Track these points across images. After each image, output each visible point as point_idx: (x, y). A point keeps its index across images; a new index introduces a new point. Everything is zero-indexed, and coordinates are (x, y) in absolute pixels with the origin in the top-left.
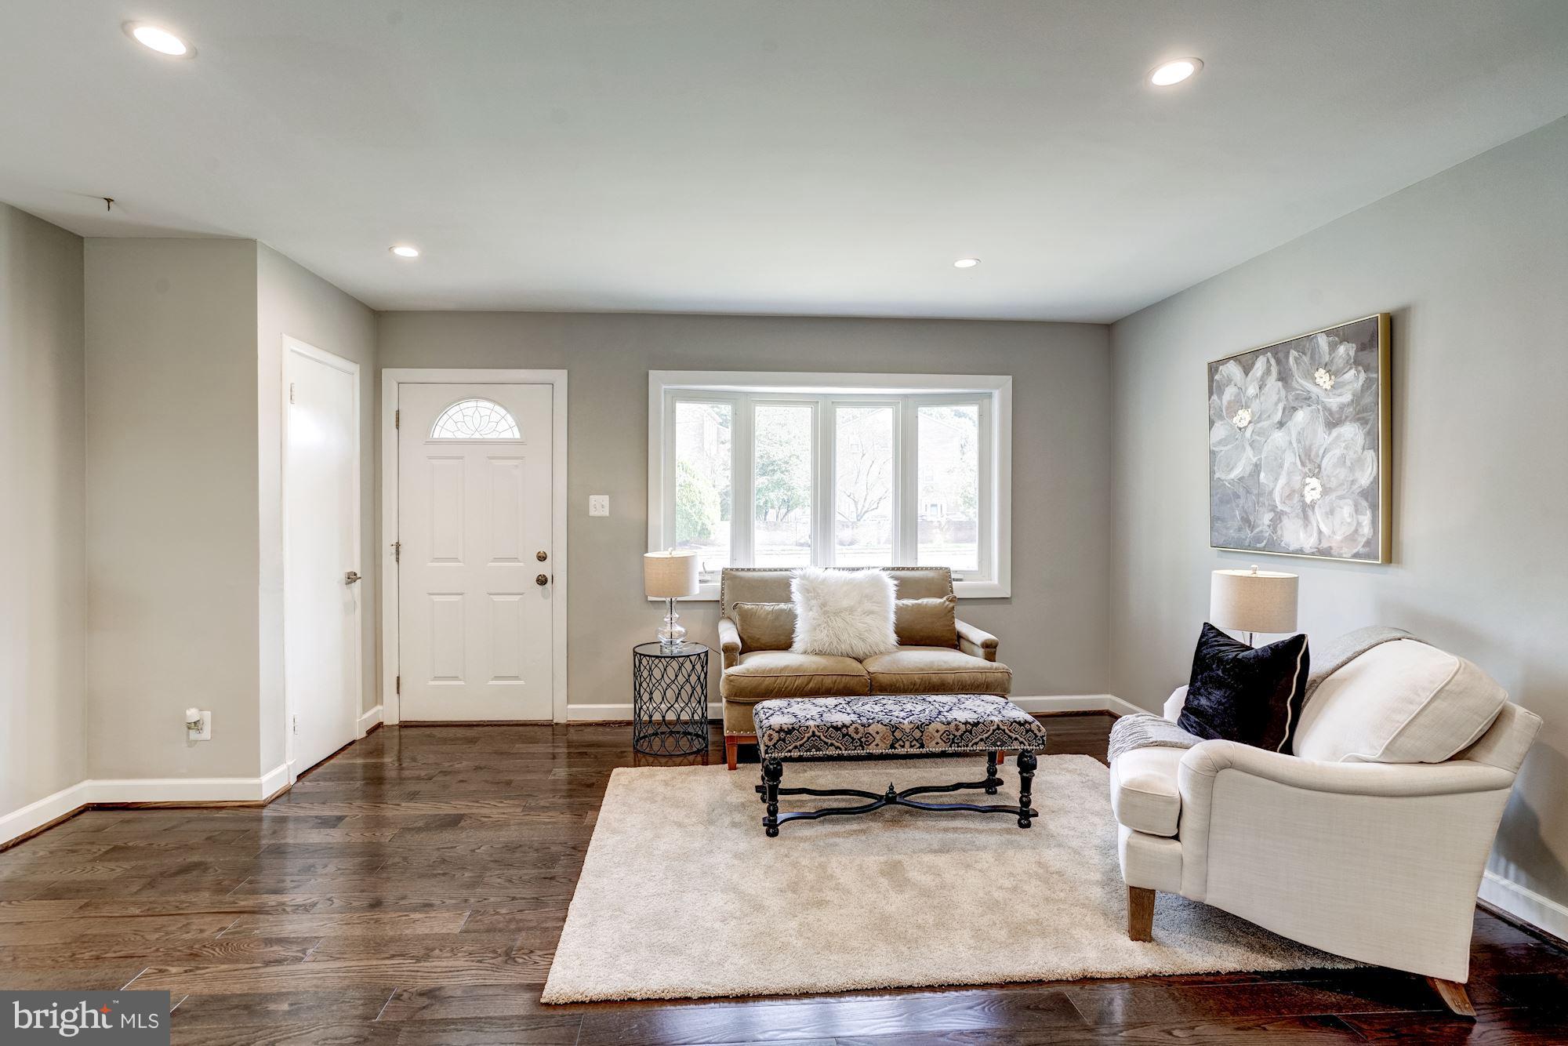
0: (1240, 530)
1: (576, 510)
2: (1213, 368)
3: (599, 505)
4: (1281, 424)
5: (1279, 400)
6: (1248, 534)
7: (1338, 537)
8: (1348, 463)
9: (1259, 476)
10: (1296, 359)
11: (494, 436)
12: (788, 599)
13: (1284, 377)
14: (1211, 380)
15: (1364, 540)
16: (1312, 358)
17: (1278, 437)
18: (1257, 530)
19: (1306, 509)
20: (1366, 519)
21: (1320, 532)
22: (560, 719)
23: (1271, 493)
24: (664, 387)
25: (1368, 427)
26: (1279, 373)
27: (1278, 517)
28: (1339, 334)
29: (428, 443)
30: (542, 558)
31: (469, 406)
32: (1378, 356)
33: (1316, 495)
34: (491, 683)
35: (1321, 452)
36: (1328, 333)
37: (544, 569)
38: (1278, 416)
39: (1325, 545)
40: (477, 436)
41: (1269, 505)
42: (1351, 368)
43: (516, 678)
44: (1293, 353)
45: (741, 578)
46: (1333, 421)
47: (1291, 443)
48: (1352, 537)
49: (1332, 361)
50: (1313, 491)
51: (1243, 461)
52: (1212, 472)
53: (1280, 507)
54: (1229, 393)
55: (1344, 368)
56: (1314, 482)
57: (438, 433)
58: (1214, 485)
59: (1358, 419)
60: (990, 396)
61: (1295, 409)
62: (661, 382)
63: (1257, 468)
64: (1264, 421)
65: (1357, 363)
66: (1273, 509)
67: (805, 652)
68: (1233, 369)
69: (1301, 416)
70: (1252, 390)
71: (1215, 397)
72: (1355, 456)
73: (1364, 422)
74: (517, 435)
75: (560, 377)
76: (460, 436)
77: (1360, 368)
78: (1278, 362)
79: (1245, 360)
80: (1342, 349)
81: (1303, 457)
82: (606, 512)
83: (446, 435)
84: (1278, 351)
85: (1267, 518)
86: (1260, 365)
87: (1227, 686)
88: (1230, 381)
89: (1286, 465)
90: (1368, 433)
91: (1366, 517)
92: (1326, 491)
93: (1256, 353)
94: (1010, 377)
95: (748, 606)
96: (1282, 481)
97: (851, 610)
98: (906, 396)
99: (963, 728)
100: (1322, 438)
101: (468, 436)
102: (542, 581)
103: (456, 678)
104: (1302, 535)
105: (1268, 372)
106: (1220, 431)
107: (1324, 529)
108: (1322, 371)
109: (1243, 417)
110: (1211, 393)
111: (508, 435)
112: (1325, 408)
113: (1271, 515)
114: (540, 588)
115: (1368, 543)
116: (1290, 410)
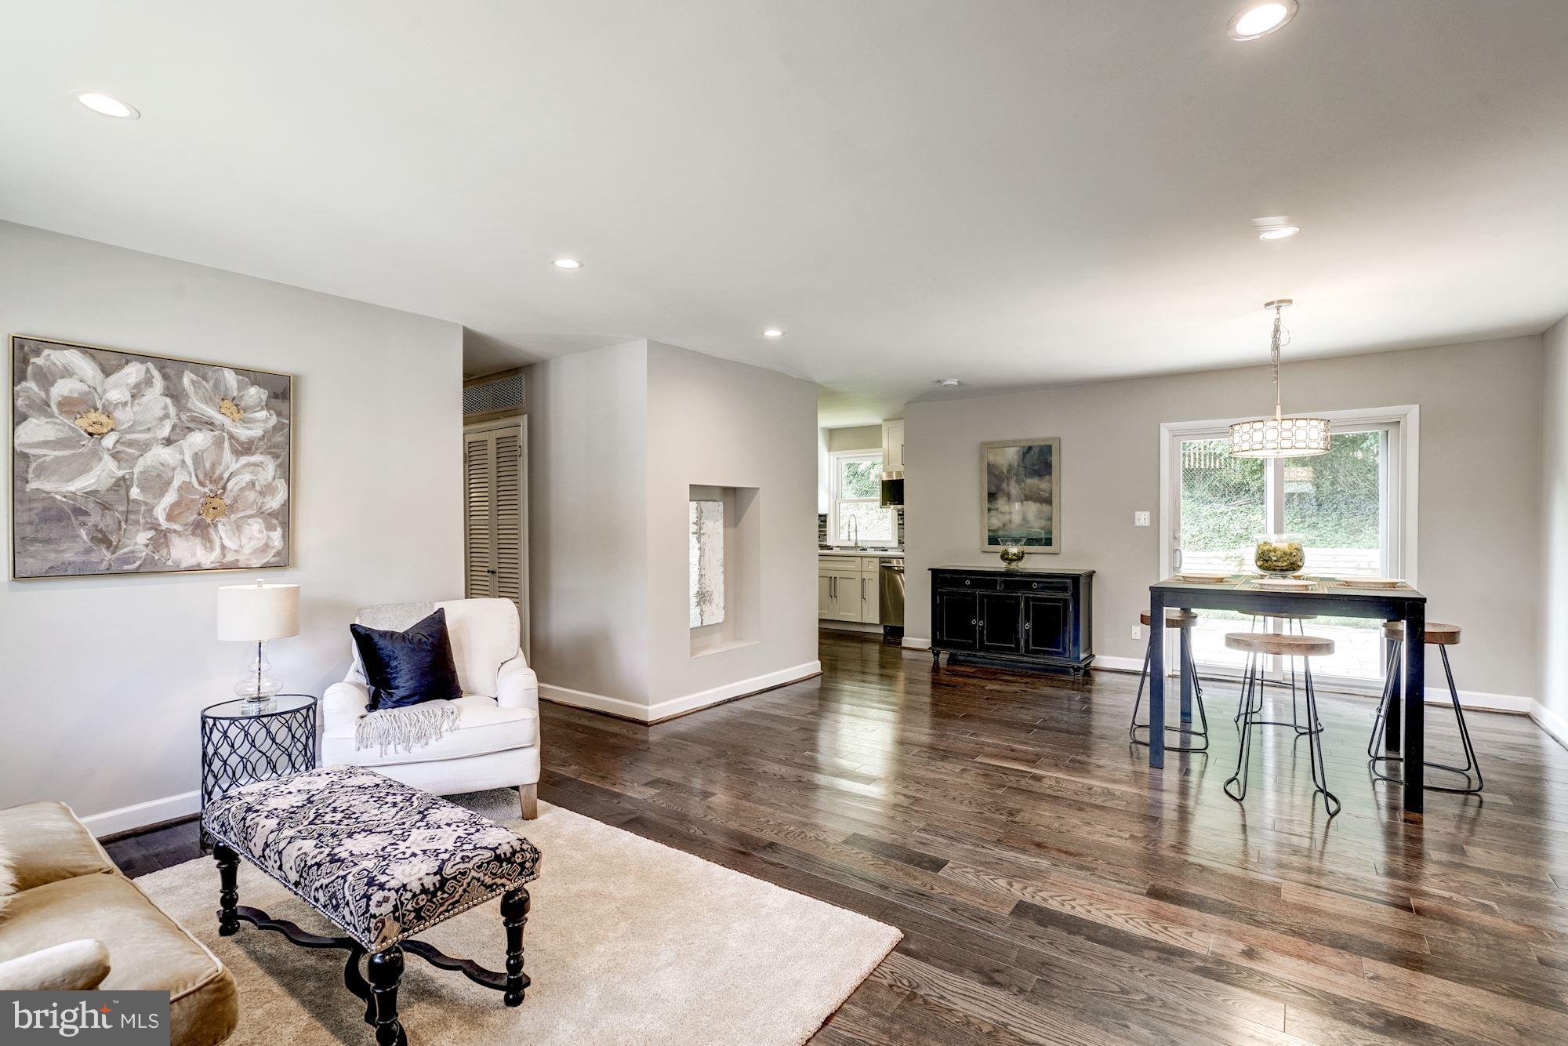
2: (25, 348)
4: (168, 442)
5: (167, 416)
6: (104, 557)
7: (247, 550)
8: (258, 487)
9: (127, 492)
10: (193, 382)
13: (173, 394)
14: (20, 360)
15: (275, 550)
16: (216, 386)
17: (164, 454)
18: (125, 550)
19: (201, 528)
20: (275, 535)
21: (223, 547)
23: (150, 511)
25: (280, 460)
26: (167, 388)
27: (160, 538)
28: (252, 376)
32: (287, 408)
33: (219, 514)
35: (226, 476)
36: (239, 372)
38: (166, 431)
39: (229, 558)
41: (147, 523)
42: (262, 409)
44: (189, 375)
46: (244, 448)
47: (183, 462)
48: (264, 548)
49: (241, 397)
50: (214, 510)
51: (94, 474)
52: (16, 482)
53: (164, 524)
54: (65, 387)
55: (254, 407)
56: (217, 502)
59: (270, 453)
61: (190, 430)
63: (124, 483)
64: (140, 432)
65: (268, 407)
66: (155, 527)
68: (75, 360)
69: (198, 439)
70: (116, 394)
71: (28, 384)
72: (264, 483)
73: (276, 456)
77: (272, 412)
78: (165, 377)
79: (104, 357)
80: (252, 390)
81: (201, 477)
84: (169, 367)
85: (143, 537)
86: (134, 371)
88: (67, 372)
89: (176, 484)
90: (280, 466)
91: (277, 533)
93: (129, 357)
96: (168, 499)
100: (232, 463)
104: (199, 551)
105: (147, 382)
106: (39, 430)
107: (227, 543)
108: (227, 402)
109: (97, 422)
110: (18, 377)
112: (232, 437)
113: (151, 534)
115: (278, 554)
116: (182, 430)
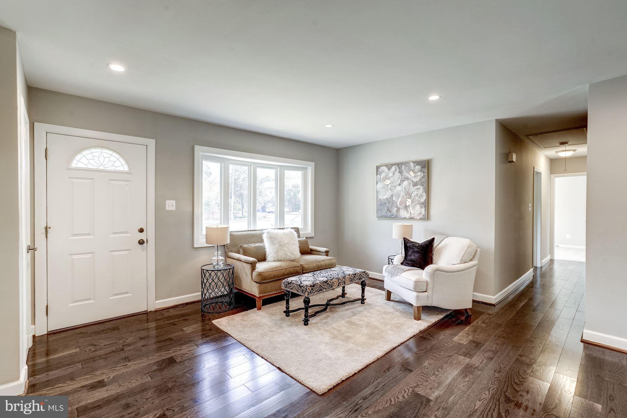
0: (386, 213)
1: (159, 207)
2: (378, 168)
3: (171, 205)
4: (400, 185)
5: (399, 178)
6: (389, 214)
7: (416, 214)
8: (419, 196)
9: (392, 198)
10: (404, 168)
11: (113, 168)
12: (262, 241)
13: (400, 172)
14: (377, 171)
15: (423, 214)
16: (409, 168)
17: (399, 188)
18: (392, 213)
19: (406, 207)
20: (423, 210)
21: (411, 213)
22: (152, 308)
23: (396, 203)
24: (202, 153)
25: (424, 187)
26: (399, 171)
27: (398, 210)
28: (417, 163)
29: (69, 169)
30: (141, 231)
31: (96, 152)
32: (426, 170)
33: (410, 203)
34: (111, 298)
35: (411, 193)
36: (414, 162)
37: (142, 236)
38: (399, 182)
39: (412, 216)
40: (101, 168)
41: (396, 206)
42: (420, 172)
43: (127, 293)
44: (403, 166)
45: (234, 235)
46: (415, 184)
47: (402, 190)
48: (420, 214)
49: (414, 169)
50: (409, 202)
51: (387, 194)
52: (377, 197)
53: (399, 206)
54: (383, 175)
55: (417, 172)
56: (409, 200)
57: (74, 164)
58: (378, 200)
59: (421, 185)
60: (307, 168)
61: (404, 181)
62: (199, 151)
63: (392, 196)
64: (395, 183)
65: (421, 171)
66: (397, 207)
67: (274, 261)
68: (385, 168)
69: (406, 183)
70: (391, 175)
71: (378, 175)
72: (420, 194)
73: (423, 186)
74: (126, 169)
75: (151, 143)
76: (90, 166)
77: (422, 172)
78: (399, 168)
79: (389, 166)
80: (417, 167)
81: (406, 193)
82: (174, 208)
83: (80, 165)
84: (399, 165)
85: (395, 209)
86: (393, 168)
87: (420, 253)
88: (383, 171)
89: (401, 195)
90: (424, 188)
91: (423, 209)
92: (412, 202)
93: (392, 165)
94: (314, 163)
95: (245, 246)
96: (400, 199)
97: (288, 244)
98: (281, 166)
99: (353, 276)
100: (413, 189)
101: (96, 168)
102: (141, 242)
103: (89, 299)
104: (406, 214)
105: (396, 170)
106: (380, 185)
107: (412, 212)
108: (411, 172)
109: (388, 182)
110: (377, 174)
111: (121, 169)
112: (412, 181)
113: (396, 209)
114: (140, 246)
115: (424, 215)
116: (402, 181)
